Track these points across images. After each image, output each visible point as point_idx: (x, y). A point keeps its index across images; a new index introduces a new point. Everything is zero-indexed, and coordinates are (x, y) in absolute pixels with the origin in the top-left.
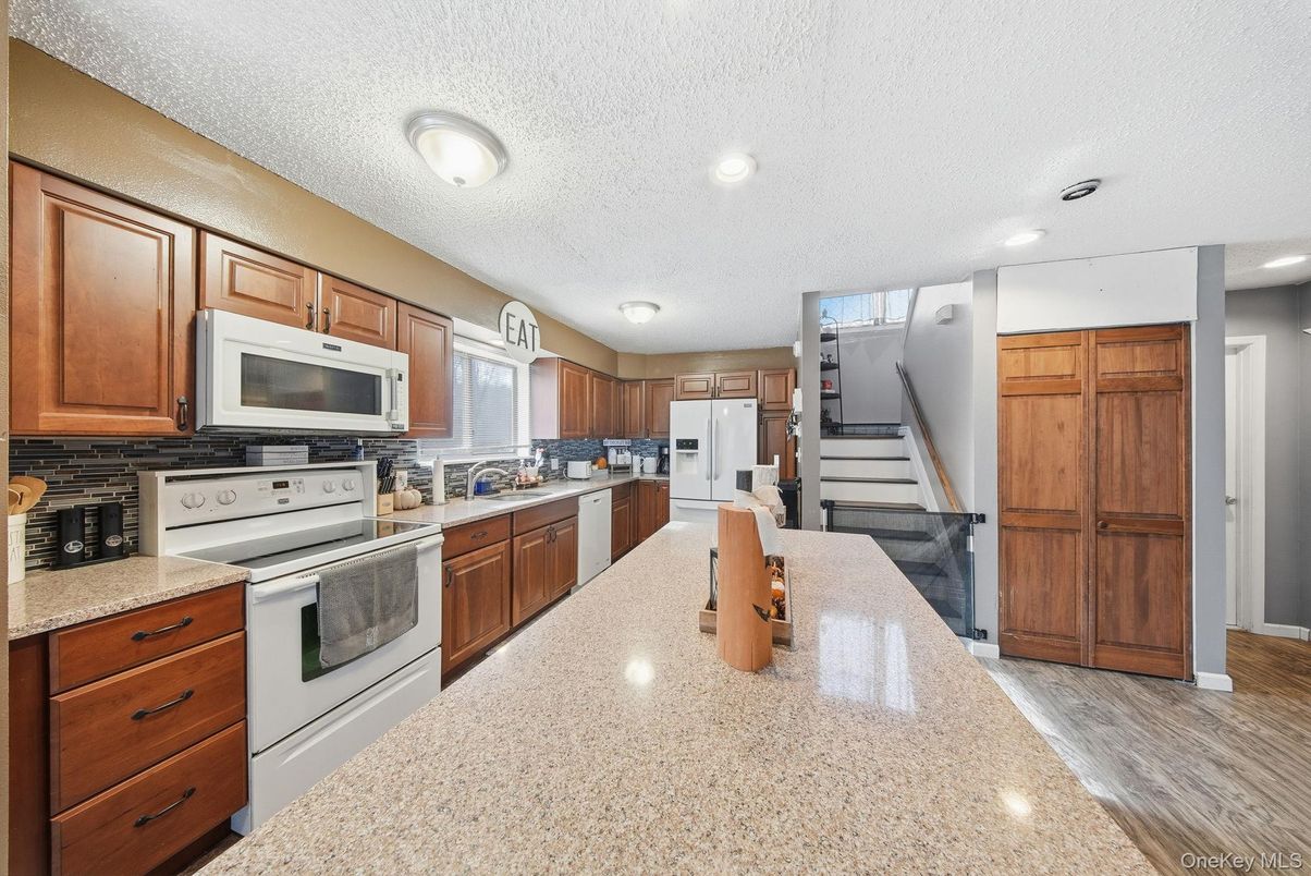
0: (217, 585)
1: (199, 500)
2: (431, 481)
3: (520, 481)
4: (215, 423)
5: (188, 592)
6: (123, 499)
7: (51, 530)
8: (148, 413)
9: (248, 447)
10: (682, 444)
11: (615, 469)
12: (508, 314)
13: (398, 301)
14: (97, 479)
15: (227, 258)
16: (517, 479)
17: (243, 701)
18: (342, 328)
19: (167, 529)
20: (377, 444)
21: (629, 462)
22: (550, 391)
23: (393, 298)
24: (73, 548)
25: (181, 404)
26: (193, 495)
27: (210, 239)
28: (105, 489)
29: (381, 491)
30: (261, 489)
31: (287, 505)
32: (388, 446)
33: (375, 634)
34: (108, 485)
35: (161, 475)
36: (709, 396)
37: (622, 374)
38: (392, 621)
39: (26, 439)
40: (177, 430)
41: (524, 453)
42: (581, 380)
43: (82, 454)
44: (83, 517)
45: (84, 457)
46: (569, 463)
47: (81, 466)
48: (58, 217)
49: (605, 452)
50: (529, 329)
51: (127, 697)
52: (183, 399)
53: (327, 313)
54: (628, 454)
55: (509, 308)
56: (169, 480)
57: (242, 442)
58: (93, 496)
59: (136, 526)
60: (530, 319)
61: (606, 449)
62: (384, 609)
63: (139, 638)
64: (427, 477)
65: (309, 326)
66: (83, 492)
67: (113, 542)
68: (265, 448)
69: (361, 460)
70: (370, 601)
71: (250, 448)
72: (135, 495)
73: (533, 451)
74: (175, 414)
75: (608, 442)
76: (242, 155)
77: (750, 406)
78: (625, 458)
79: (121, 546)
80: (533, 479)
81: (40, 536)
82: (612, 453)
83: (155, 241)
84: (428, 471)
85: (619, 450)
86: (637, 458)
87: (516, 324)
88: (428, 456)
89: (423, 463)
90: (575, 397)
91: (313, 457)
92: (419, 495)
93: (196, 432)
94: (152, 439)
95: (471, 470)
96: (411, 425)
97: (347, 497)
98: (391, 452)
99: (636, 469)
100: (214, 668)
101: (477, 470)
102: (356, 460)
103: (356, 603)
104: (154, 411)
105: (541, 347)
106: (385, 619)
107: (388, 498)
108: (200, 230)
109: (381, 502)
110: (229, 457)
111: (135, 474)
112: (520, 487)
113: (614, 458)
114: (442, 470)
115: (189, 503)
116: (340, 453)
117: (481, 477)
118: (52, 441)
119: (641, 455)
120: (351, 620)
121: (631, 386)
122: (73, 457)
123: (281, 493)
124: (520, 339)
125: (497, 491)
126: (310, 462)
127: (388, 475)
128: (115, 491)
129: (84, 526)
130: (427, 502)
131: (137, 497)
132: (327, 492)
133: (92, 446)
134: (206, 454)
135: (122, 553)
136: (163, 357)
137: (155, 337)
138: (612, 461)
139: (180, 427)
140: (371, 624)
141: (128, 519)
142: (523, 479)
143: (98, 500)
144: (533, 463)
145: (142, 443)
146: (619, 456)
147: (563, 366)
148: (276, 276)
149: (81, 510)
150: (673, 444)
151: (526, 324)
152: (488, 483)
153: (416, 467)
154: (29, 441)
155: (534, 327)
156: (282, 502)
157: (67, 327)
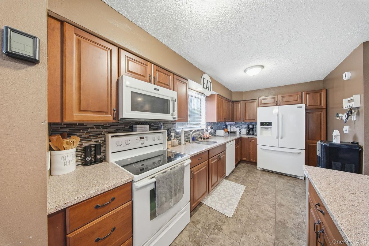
0: (123, 184)
1: (120, 143)
2: (180, 136)
3: (204, 136)
4: (124, 117)
5: (113, 187)
6: (102, 143)
7: (84, 152)
8: (105, 114)
9: (133, 125)
10: (262, 124)
11: (230, 132)
12: (204, 78)
13: (174, 74)
14: (95, 136)
15: (126, 58)
16: (203, 136)
17: (132, 230)
18: (159, 83)
19: (112, 153)
20: (166, 124)
21: (235, 130)
22: (213, 106)
23: (172, 73)
24: (88, 159)
25: (114, 111)
26: (119, 142)
27: (122, 52)
28: (97, 139)
29: (168, 140)
30: (136, 140)
31: (143, 145)
32: (169, 125)
33: (173, 201)
34: (98, 138)
35: (110, 135)
36: (275, 105)
37: (234, 99)
38: (178, 195)
39: (78, 123)
40: (113, 120)
41: (204, 127)
42: (222, 101)
43: (92, 128)
44: (91, 148)
45: (92, 129)
46: (217, 130)
47: (91, 132)
48: (79, 42)
49: (226, 127)
50: (209, 83)
51: (93, 233)
52: (115, 109)
53: (154, 78)
54: (234, 127)
55: (204, 76)
56: (112, 137)
57: (132, 124)
58: (94, 141)
59: (105, 151)
60: (210, 80)
61: (226, 125)
62: (175, 191)
63: (97, 207)
64: (179, 135)
65: (150, 82)
66: (91, 140)
67: (98, 157)
68: (138, 126)
69: (162, 130)
70: (171, 188)
71: (134, 126)
72: (104, 141)
73: (207, 126)
74: (113, 114)
75: (227, 123)
76: (131, 20)
77: (301, 107)
78: (233, 129)
79: (101, 158)
80: (208, 136)
81: (81, 154)
82: (229, 127)
83: (106, 52)
84: (179, 133)
85: (231, 126)
86: (238, 129)
87: (205, 82)
88: (180, 129)
89: (178, 130)
90: (221, 108)
91: (150, 129)
92: (178, 141)
93: (119, 121)
94: (109, 123)
95: (191, 133)
96: (178, 117)
97: (159, 142)
98: (170, 127)
99: (238, 133)
100: (122, 217)
101: (193, 133)
102: (161, 130)
103: (167, 189)
104: (106, 113)
105: (212, 90)
106: (176, 195)
107: (170, 142)
108: (119, 48)
109: (168, 144)
110: (129, 129)
111: (104, 134)
112: (204, 139)
113: (229, 129)
114: (184, 133)
115: (118, 145)
116: (156, 127)
117: (194, 135)
118: (84, 124)
119: (239, 128)
120: (166, 197)
121: (236, 104)
122: (89, 129)
123: (142, 141)
124: (207, 87)
125: (197, 140)
126: (150, 130)
127: (170, 135)
128: (99, 140)
129: (91, 151)
130: (180, 144)
131: (105, 142)
132: (154, 140)
133: (94, 126)
134: (122, 128)
135: (101, 161)
136: (109, 94)
137: (107, 86)
138: (229, 130)
139: (114, 118)
140: (171, 198)
141: (102, 149)
142: (205, 136)
143: (95, 143)
144: (207, 130)
145: (106, 124)
146: (232, 128)
147: (218, 97)
148: (140, 65)
149: (90, 146)
150: (259, 124)
151: (208, 81)
152: (196, 137)
153: (176, 132)
154: (78, 124)
155: (210, 83)
156: (142, 144)
157: (81, 83)
